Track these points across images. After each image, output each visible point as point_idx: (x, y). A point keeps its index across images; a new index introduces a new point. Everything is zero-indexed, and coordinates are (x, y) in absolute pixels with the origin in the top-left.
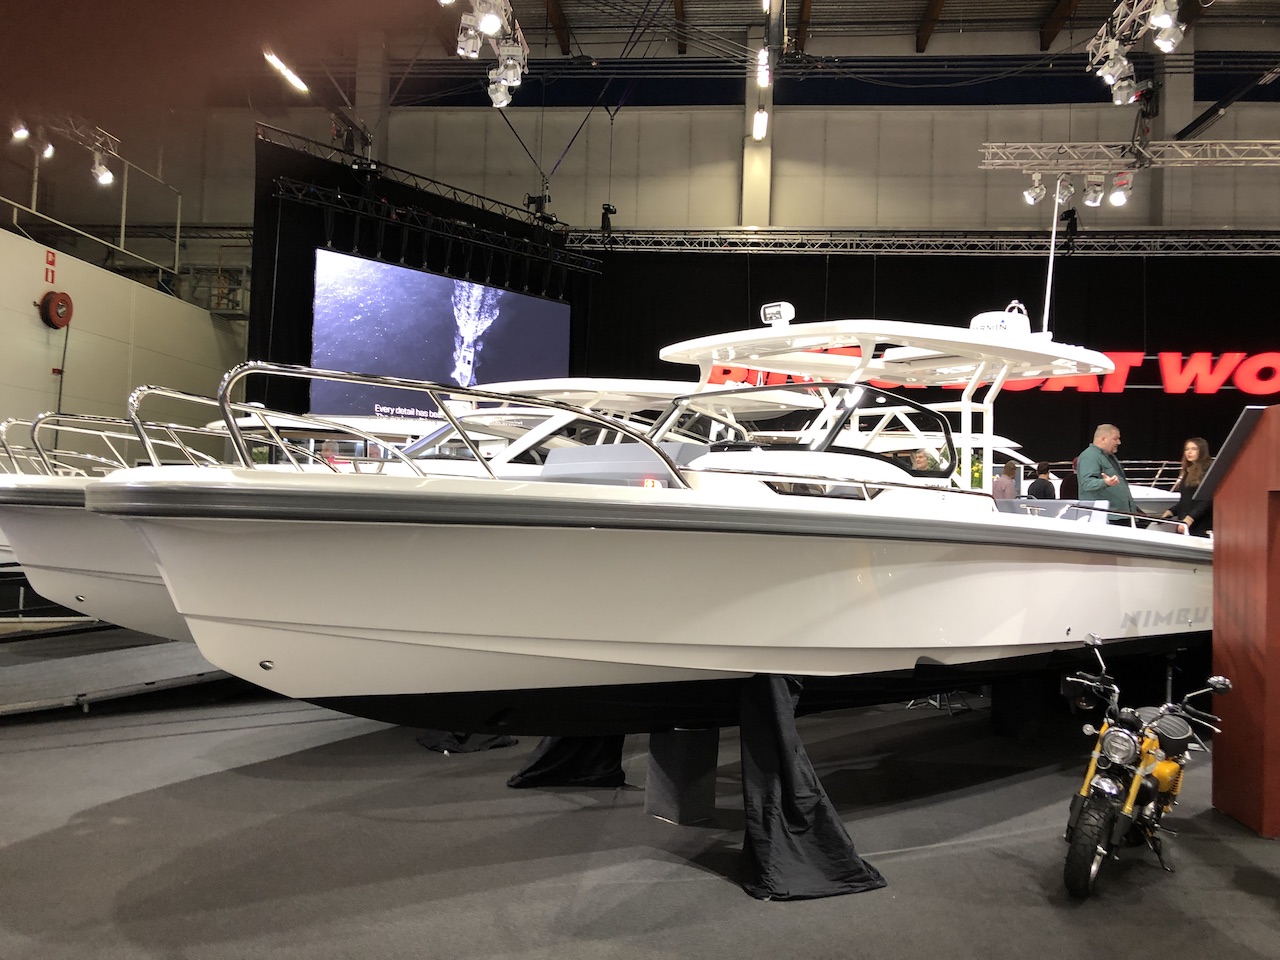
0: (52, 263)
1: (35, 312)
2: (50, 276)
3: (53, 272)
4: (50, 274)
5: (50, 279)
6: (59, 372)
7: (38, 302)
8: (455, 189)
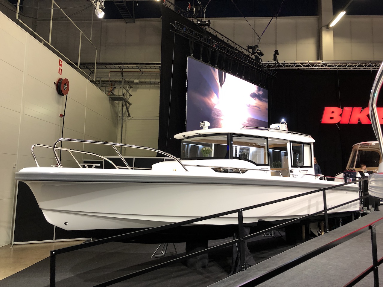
0: (61, 65)
1: (54, 87)
2: (60, 71)
3: (61, 69)
4: (60, 70)
5: (60, 73)
6: (62, 116)
7: (55, 83)
8: (228, 39)
